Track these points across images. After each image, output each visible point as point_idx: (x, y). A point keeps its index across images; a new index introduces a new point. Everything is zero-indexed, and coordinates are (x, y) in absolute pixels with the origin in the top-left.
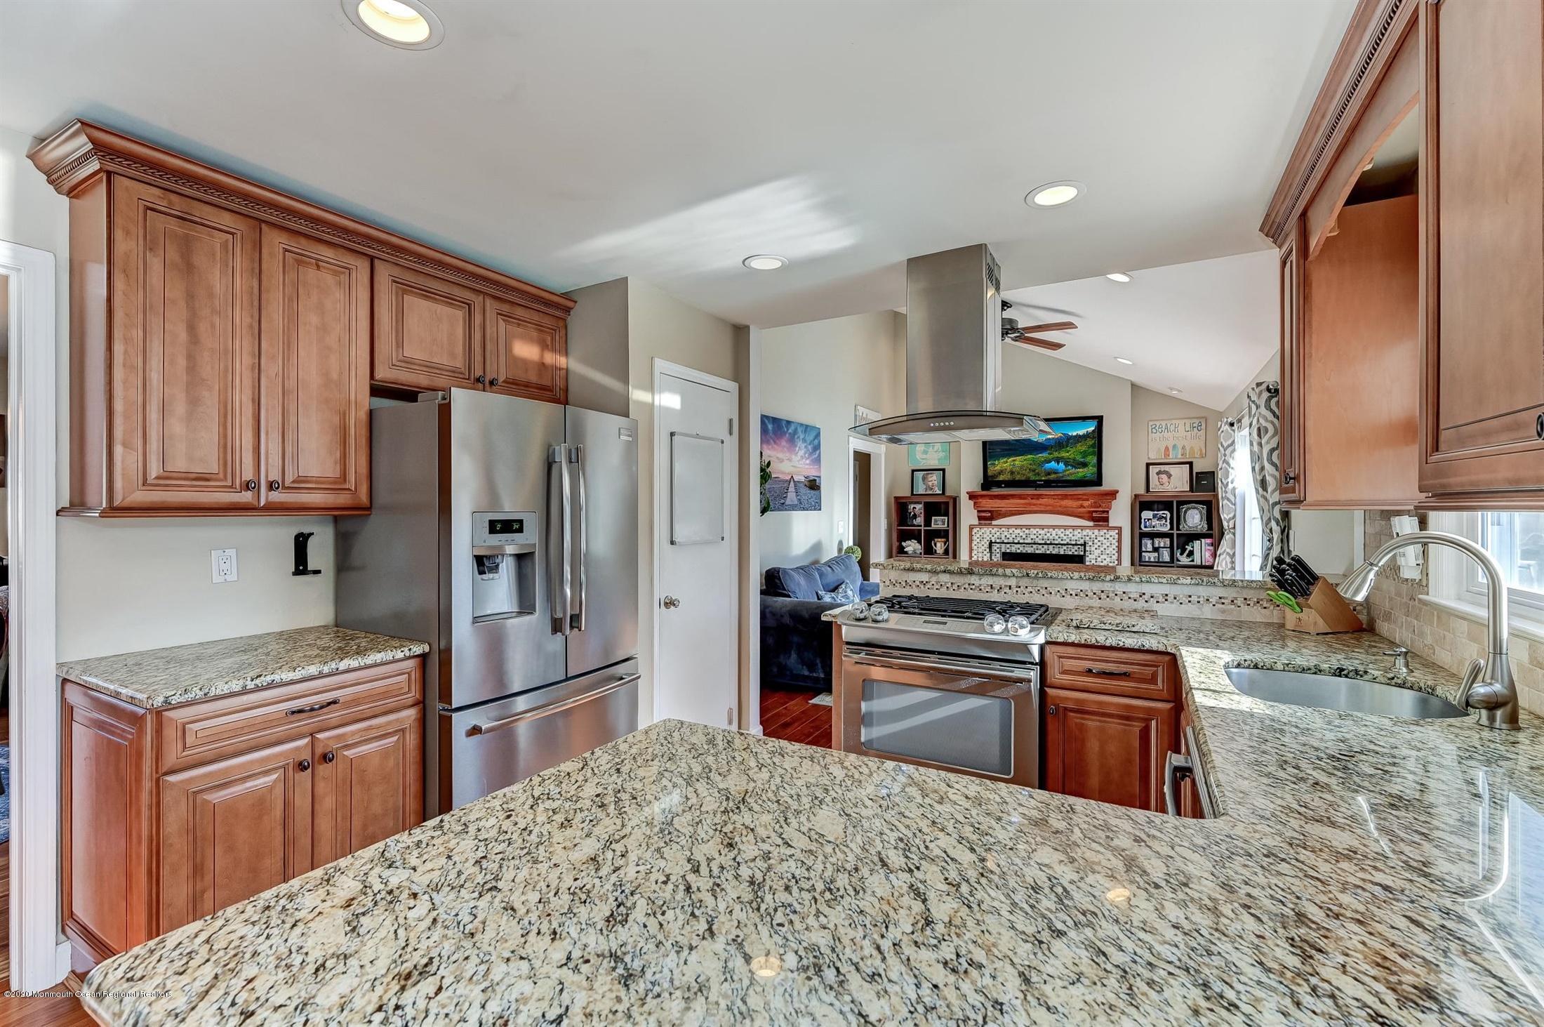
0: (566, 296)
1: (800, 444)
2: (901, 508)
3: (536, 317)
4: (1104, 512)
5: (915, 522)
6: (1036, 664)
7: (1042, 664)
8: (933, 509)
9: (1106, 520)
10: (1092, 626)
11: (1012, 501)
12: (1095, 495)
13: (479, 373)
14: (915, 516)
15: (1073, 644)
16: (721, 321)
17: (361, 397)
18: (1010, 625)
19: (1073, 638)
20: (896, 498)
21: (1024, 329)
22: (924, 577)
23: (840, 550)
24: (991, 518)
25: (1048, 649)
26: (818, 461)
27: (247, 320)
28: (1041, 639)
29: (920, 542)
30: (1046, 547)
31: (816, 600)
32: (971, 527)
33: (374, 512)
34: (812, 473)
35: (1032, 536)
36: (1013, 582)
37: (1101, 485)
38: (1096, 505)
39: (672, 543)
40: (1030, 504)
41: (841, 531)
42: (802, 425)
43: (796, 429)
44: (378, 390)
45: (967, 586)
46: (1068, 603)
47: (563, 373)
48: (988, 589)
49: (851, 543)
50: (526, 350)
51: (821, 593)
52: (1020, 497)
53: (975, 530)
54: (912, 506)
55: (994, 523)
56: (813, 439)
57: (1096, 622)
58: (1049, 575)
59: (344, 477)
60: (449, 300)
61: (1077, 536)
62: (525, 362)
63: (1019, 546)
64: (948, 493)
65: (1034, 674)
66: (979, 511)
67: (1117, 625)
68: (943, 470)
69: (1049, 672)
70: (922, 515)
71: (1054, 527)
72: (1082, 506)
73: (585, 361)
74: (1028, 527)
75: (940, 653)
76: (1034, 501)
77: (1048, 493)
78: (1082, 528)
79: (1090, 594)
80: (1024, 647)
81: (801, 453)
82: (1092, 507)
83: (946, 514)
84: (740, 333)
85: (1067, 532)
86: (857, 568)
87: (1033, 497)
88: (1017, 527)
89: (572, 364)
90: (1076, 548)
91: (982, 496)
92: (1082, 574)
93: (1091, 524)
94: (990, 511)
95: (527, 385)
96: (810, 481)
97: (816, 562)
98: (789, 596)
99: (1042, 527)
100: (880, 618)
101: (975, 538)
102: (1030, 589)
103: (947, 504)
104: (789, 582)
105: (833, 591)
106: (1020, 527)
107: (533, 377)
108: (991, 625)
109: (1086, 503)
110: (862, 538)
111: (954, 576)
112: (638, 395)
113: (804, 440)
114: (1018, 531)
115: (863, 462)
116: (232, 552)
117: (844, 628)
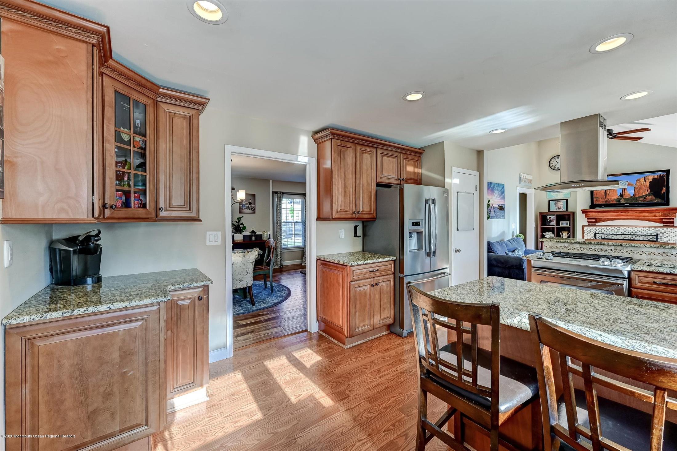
0: (420, 149)
1: (496, 192)
2: (543, 218)
3: (413, 157)
4: (670, 219)
5: (550, 224)
6: (626, 278)
7: (630, 279)
8: (560, 218)
9: (673, 223)
10: (656, 265)
11: (608, 214)
12: (664, 210)
13: (399, 178)
14: (551, 221)
15: (646, 272)
16: (472, 150)
17: (374, 187)
18: (612, 263)
19: (646, 268)
20: (540, 213)
21: (616, 134)
22: (567, 245)
23: (513, 235)
24: (596, 222)
25: (633, 274)
26: (503, 198)
27: (353, 170)
28: (629, 268)
29: (553, 233)
30: (631, 236)
31: (505, 255)
32: (583, 227)
33: (377, 219)
34: (501, 203)
35: (621, 231)
36: (613, 248)
37: (668, 205)
38: (665, 215)
39: (458, 230)
40: (620, 215)
41: (514, 227)
42: (496, 184)
43: (494, 186)
44: (378, 185)
45: (588, 249)
46: (643, 257)
47: (420, 174)
48: (600, 250)
49: (518, 233)
50: (410, 169)
51: (507, 252)
52: (614, 212)
53: (585, 228)
54: (549, 217)
55: (597, 224)
56: (501, 188)
57: (658, 264)
58: (633, 245)
59: (371, 210)
60: (392, 156)
61: (652, 231)
62: (410, 172)
63: (613, 235)
64: (569, 210)
65: (625, 283)
66: (588, 219)
67: (671, 265)
68: (567, 200)
69: (633, 282)
70: (555, 221)
71: (636, 227)
72: (655, 216)
73: (428, 170)
74: (619, 226)
75: (577, 272)
76: (623, 214)
77: (632, 209)
78: (655, 227)
79: (656, 254)
80: (620, 271)
81: (496, 195)
82: (662, 216)
83: (569, 220)
84: (480, 153)
85: (645, 229)
86: (523, 243)
87: (622, 212)
88: (611, 226)
89: (423, 171)
90: (651, 237)
91: (590, 212)
92: (652, 245)
93: (662, 225)
94: (595, 219)
95: (411, 179)
96: (500, 207)
97: (503, 240)
98: (494, 253)
99: (629, 227)
100: (549, 258)
101: (585, 231)
102: (622, 251)
103: (569, 216)
104: (494, 247)
105: (513, 252)
106: (615, 226)
107: (412, 177)
108: (603, 262)
109: (657, 214)
110: (523, 230)
111: (581, 245)
112: (447, 180)
113: (498, 190)
114: (613, 228)
115: (523, 197)
116: (343, 230)
117: (532, 262)
